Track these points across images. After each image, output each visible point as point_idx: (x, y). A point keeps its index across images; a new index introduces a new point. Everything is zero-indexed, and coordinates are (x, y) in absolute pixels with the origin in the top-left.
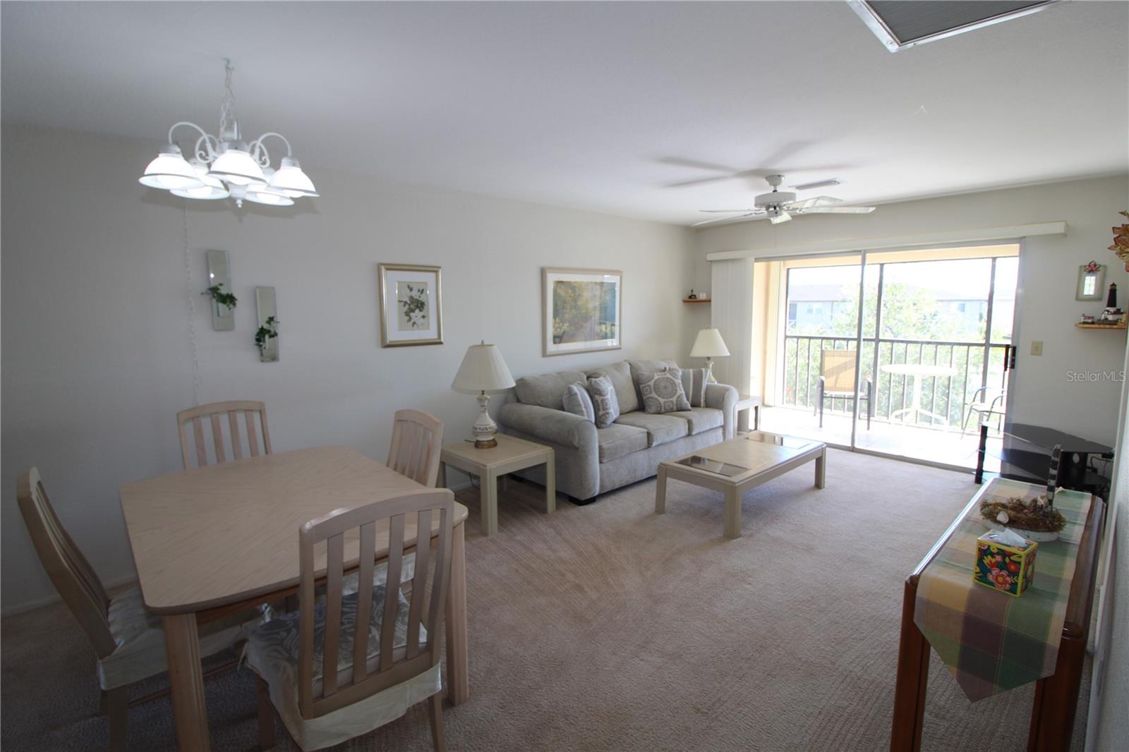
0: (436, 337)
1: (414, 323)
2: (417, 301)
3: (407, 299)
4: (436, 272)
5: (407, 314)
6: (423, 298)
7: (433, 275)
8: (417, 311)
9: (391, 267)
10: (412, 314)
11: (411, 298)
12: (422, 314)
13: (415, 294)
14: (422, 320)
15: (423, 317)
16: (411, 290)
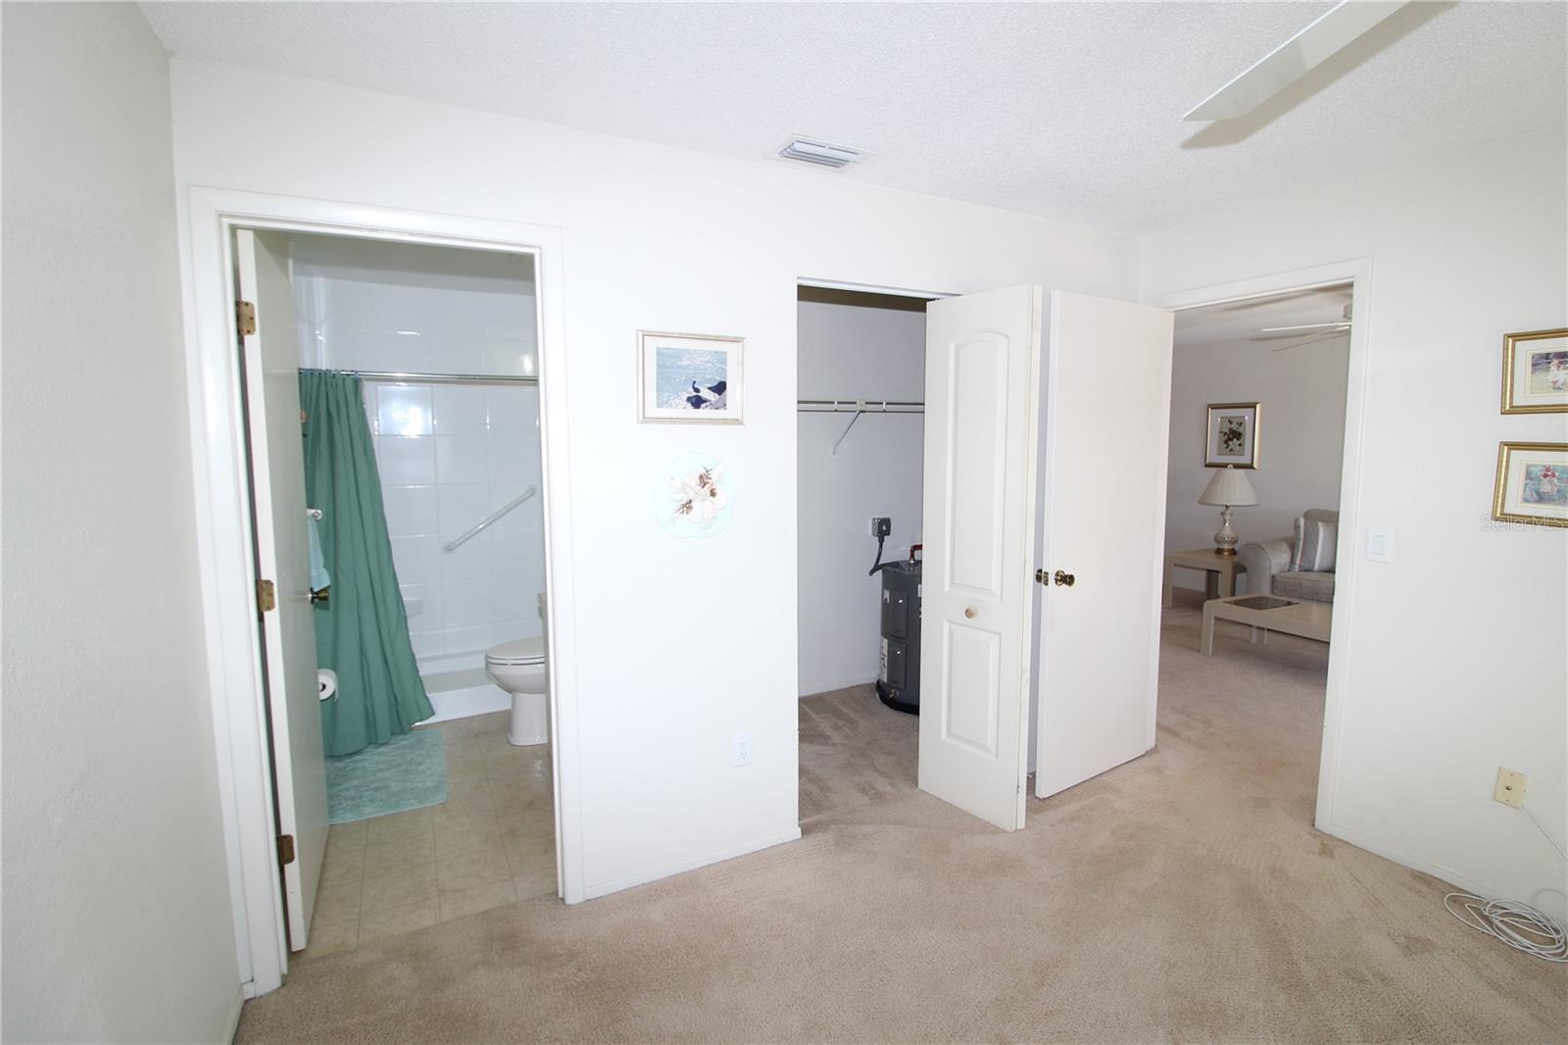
0: (1250, 462)
1: (1231, 450)
2: (1236, 432)
3: (1227, 431)
4: (1255, 407)
5: (1226, 442)
6: (1240, 430)
7: (1252, 410)
8: (1235, 440)
9: (1215, 407)
10: (1230, 443)
11: (1231, 429)
12: (1239, 442)
13: (1234, 426)
14: (1238, 448)
15: (1240, 445)
16: (1231, 423)
